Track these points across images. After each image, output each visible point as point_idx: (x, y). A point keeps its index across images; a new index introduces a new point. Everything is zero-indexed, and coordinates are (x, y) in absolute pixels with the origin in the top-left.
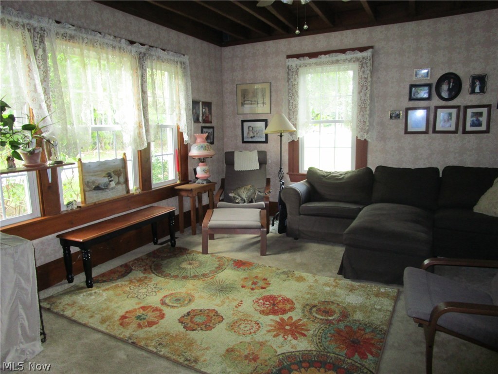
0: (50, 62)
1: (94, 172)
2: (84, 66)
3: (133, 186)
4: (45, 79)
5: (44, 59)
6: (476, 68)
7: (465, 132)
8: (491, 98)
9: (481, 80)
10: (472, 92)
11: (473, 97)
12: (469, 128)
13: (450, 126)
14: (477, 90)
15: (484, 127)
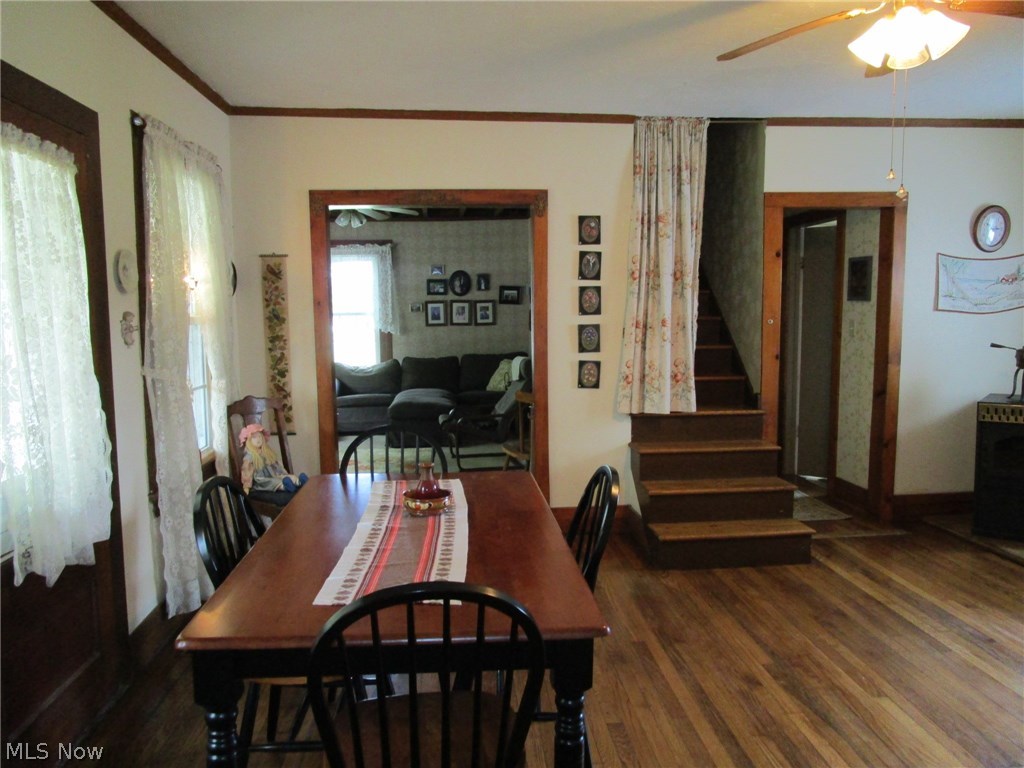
6: (480, 268)
7: (477, 324)
8: (494, 294)
9: (485, 278)
10: (479, 289)
11: (480, 293)
12: (479, 321)
13: (464, 319)
14: (483, 287)
15: (490, 320)
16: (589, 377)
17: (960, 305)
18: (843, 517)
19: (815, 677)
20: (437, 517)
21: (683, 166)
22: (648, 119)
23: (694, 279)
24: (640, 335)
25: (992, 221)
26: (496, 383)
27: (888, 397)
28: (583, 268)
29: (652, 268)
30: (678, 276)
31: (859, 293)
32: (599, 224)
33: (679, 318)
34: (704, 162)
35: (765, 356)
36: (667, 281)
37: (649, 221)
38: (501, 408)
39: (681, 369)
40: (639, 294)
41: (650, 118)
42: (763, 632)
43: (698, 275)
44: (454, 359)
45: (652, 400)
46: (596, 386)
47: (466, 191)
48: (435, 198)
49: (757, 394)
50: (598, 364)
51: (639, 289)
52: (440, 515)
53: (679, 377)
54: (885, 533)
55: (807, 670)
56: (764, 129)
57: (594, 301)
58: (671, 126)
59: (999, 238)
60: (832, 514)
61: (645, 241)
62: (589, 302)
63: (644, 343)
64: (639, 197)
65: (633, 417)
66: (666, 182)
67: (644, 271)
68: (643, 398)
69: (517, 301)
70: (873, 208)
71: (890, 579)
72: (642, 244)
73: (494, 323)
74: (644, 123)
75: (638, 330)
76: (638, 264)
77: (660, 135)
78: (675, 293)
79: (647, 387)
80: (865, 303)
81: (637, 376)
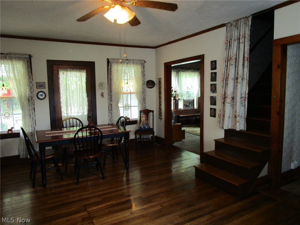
0: (179, 78)
1: (186, 102)
2: (186, 77)
3: (196, 107)
4: (178, 81)
5: (178, 77)
16: (212, 113)
22: (231, 23)
28: (211, 78)
32: (216, 63)
37: (228, 60)
46: (214, 117)
50: (215, 109)
58: (238, 23)
62: (213, 89)
67: (225, 78)
72: (225, 68)
74: (229, 25)
77: (234, 27)
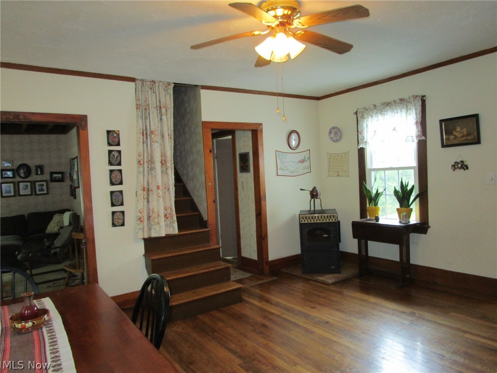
6: (37, 162)
7: (36, 195)
8: (46, 177)
9: (40, 168)
10: (37, 174)
11: (37, 176)
12: (38, 192)
13: (28, 192)
14: (39, 173)
15: (45, 192)
16: (118, 220)
17: (286, 173)
18: (249, 276)
19: (264, 364)
20: (40, 330)
21: (162, 107)
22: (142, 81)
23: (171, 164)
24: (146, 195)
25: (294, 137)
26: (52, 228)
27: (262, 216)
28: (111, 159)
29: (149, 159)
30: (163, 163)
31: (245, 169)
32: (118, 135)
33: (165, 185)
34: (172, 105)
35: (208, 201)
36: (158, 165)
37: (146, 134)
38: (58, 243)
39: (169, 211)
40: (144, 172)
41: (143, 80)
42: (233, 346)
43: (173, 162)
44: (23, 216)
45: (155, 229)
46: (123, 225)
47: (33, 113)
48: (11, 117)
49: (206, 221)
50: (123, 213)
51: (144, 169)
52: (41, 328)
53: (168, 216)
54: (269, 280)
55: (259, 361)
56: (199, 91)
57: (118, 177)
58: (154, 85)
59: (297, 144)
60: (244, 275)
61: (145, 145)
62: (116, 178)
63: (148, 199)
64: (140, 121)
65: (145, 239)
66: (154, 114)
67: (146, 160)
68: (150, 229)
69: (61, 180)
70: (248, 130)
71: (278, 302)
72: (143, 146)
73: (48, 193)
74: (140, 83)
75: (144, 192)
76: (142, 157)
77: (149, 89)
78: (162, 172)
79: (152, 223)
80: (248, 173)
81: (146, 217)
